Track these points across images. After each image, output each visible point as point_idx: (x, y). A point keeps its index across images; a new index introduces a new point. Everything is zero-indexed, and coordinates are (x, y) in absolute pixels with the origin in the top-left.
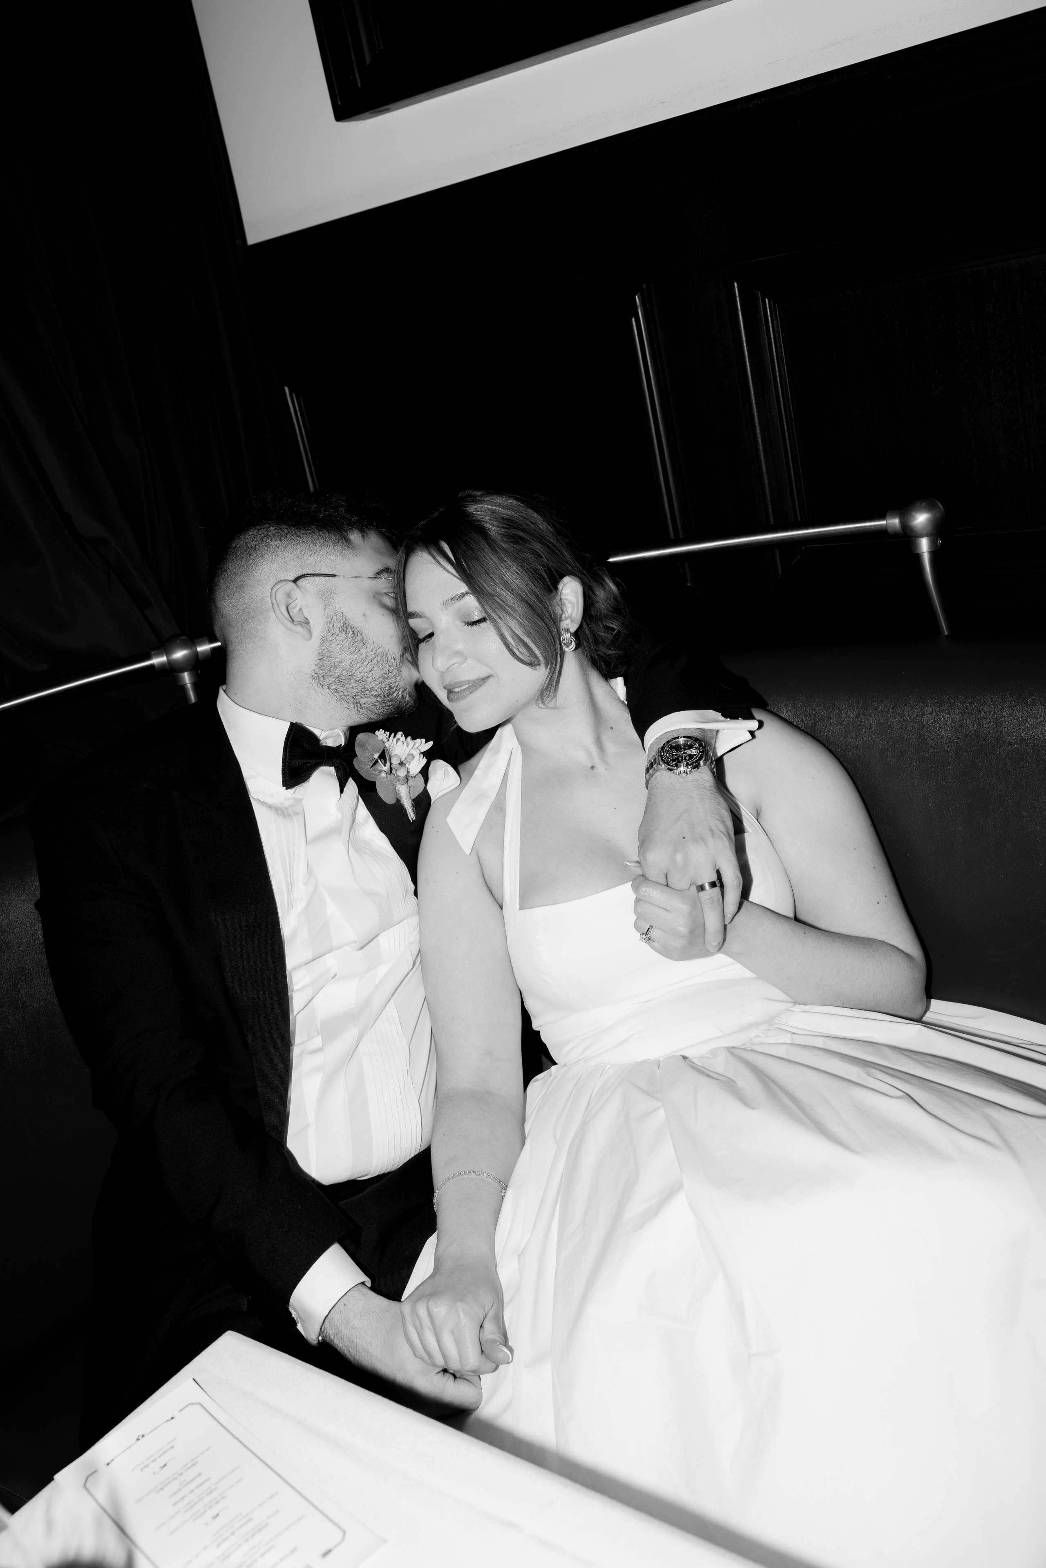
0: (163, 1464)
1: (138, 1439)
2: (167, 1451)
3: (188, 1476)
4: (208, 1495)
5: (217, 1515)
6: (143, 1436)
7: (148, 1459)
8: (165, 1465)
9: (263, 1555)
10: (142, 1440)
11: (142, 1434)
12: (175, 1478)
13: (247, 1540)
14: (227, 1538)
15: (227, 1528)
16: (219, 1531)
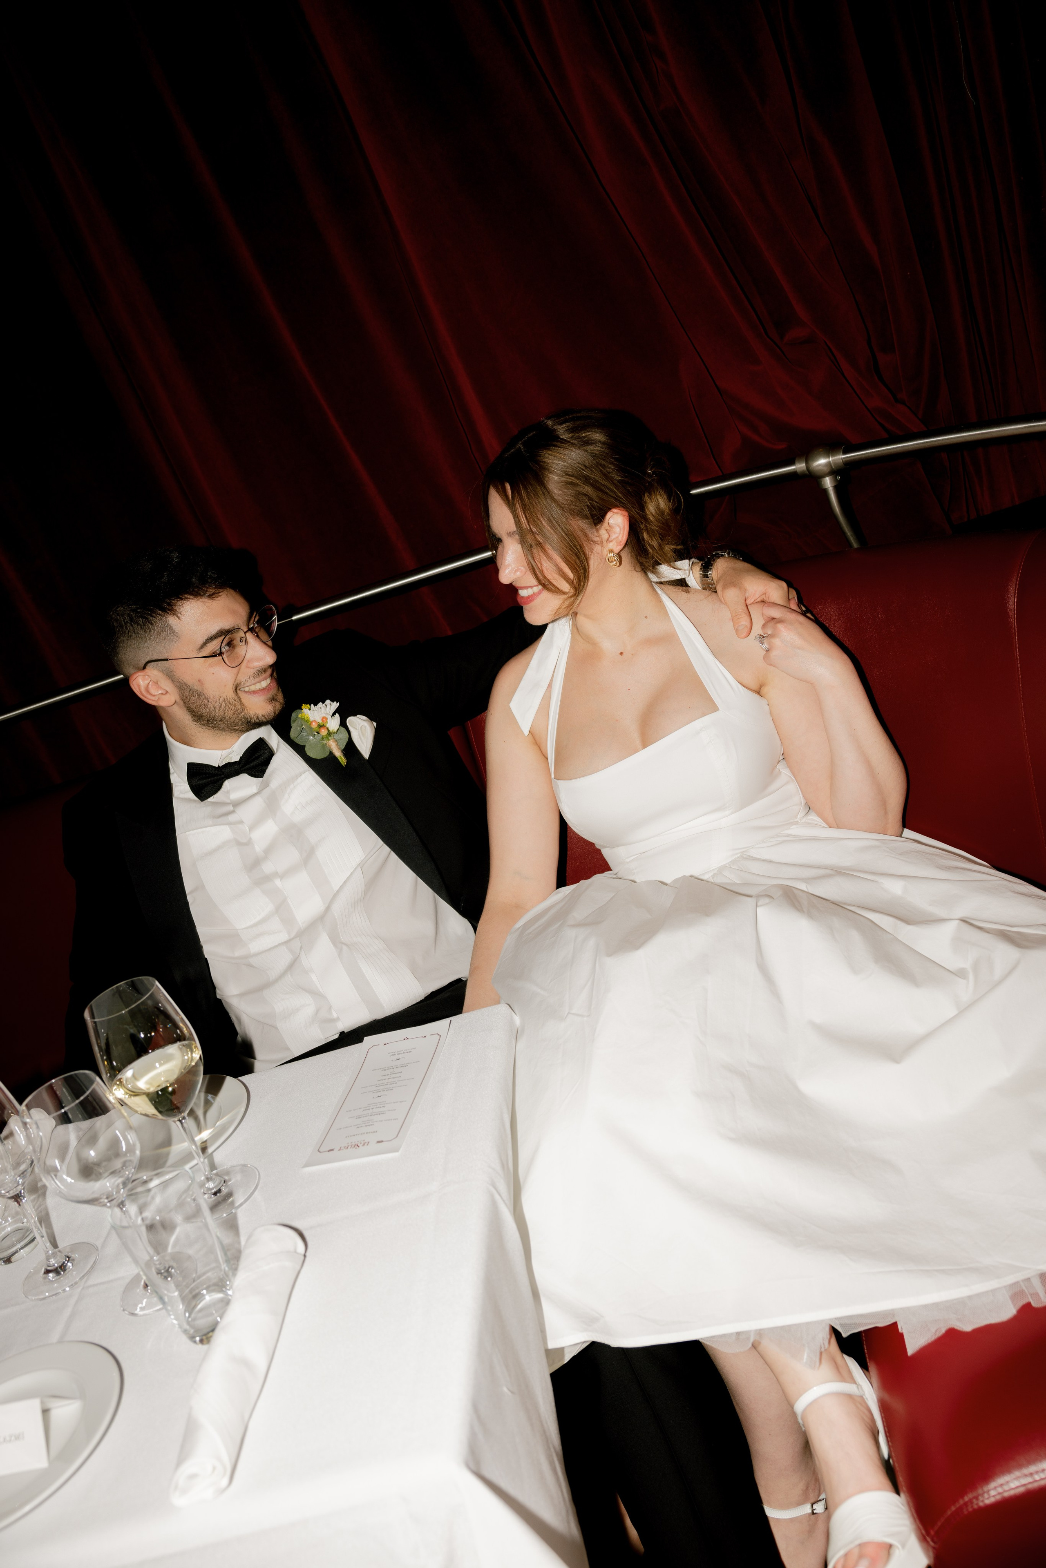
0: (398, 1059)
5: (380, 1096)
10: (405, 1040)
14: (369, 1109)
15: (375, 1104)
16: (372, 1104)
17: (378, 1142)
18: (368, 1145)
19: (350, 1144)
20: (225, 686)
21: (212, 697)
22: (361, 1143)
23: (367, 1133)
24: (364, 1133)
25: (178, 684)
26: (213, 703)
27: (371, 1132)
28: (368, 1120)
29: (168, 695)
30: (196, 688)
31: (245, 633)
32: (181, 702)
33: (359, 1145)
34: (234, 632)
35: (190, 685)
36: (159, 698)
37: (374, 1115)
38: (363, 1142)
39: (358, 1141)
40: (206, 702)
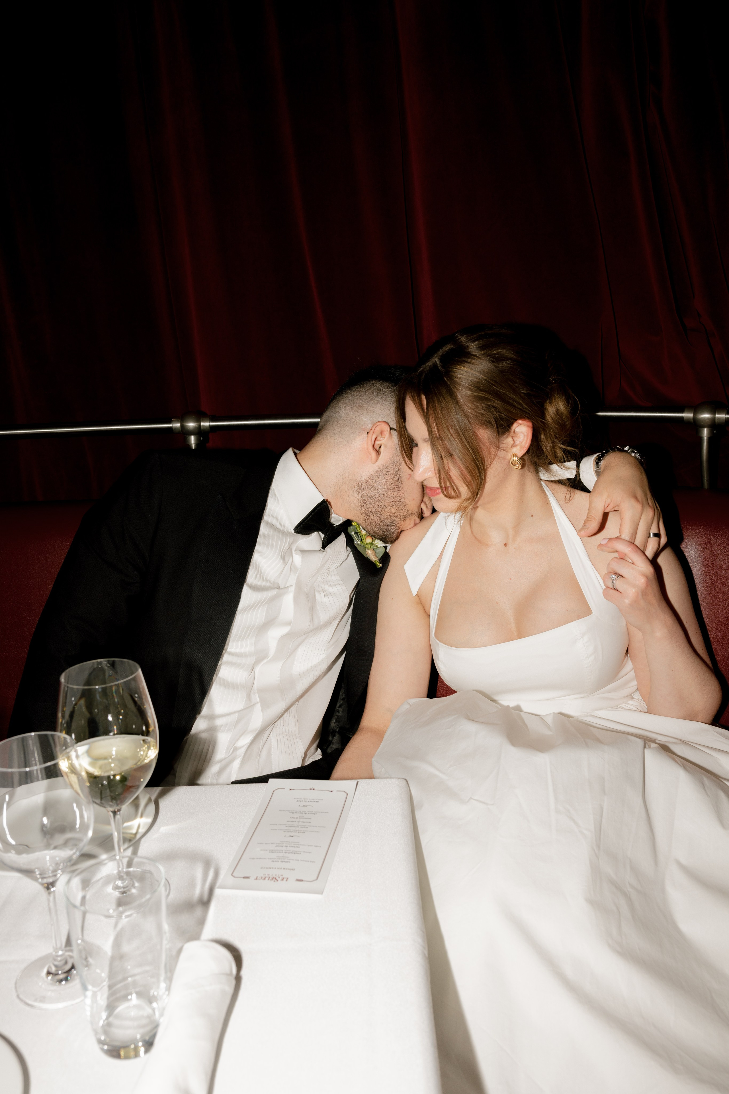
0: (305, 805)
1: (311, 789)
2: (315, 802)
3: (305, 816)
4: (301, 827)
5: (293, 836)
6: (314, 789)
7: (304, 799)
8: (306, 806)
9: (282, 862)
10: (312, 790)
11: (314, 788)
12: (302, 813)
13: (286, 853)
14: (283, 846)
15: (288, 843)
16: (284, 842)
18: (287, 880)
22: (279, 878)
23: (284, 869)
24: (281, 869)
27: (289, 869)
28: (283, 857)
37: (289, 853)
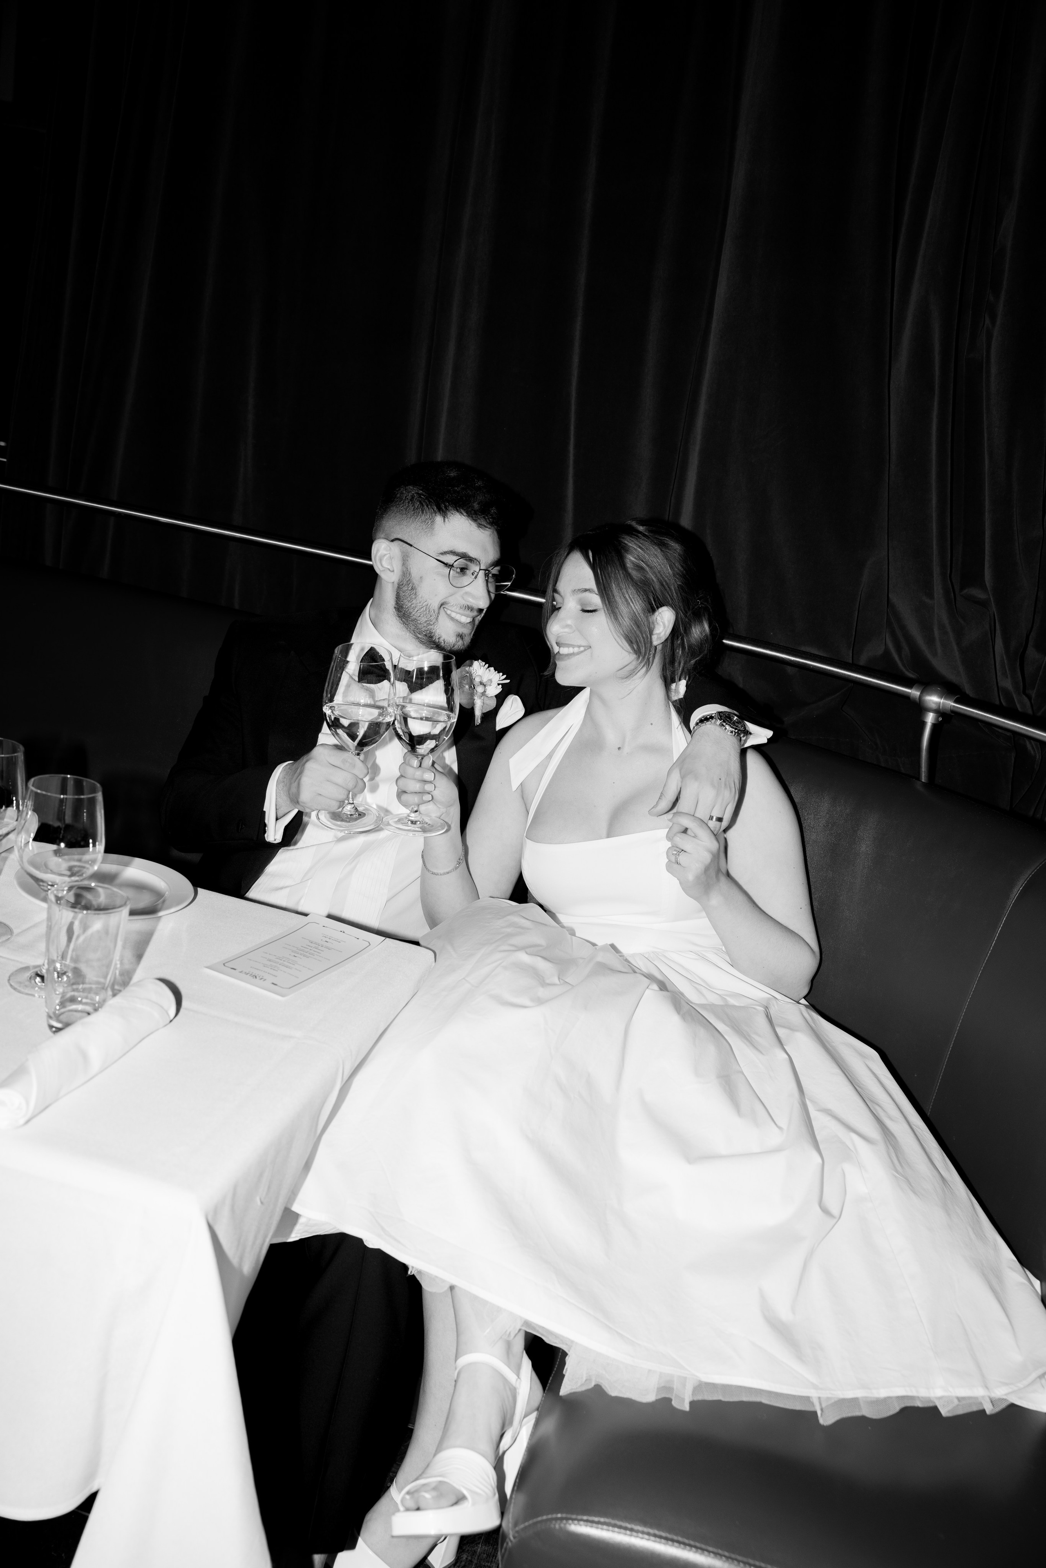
14: (282, 960)
16: (287, 958)
17: (273, 983)
18: (264, 981)
19: (251, 973)
20: (436, 595)
21: (420, 596)
25: (405, 570)
26: (418, 601)
29: (392, 573)
30: (414, 581)
31: (480, 570)
32: (396, 586)
33: (257, 977)
34: (474, 562)
35: (412, 576)
36: (384, 570)
38: (261, 977)
39: (258, 975)
40: (414, 597)
